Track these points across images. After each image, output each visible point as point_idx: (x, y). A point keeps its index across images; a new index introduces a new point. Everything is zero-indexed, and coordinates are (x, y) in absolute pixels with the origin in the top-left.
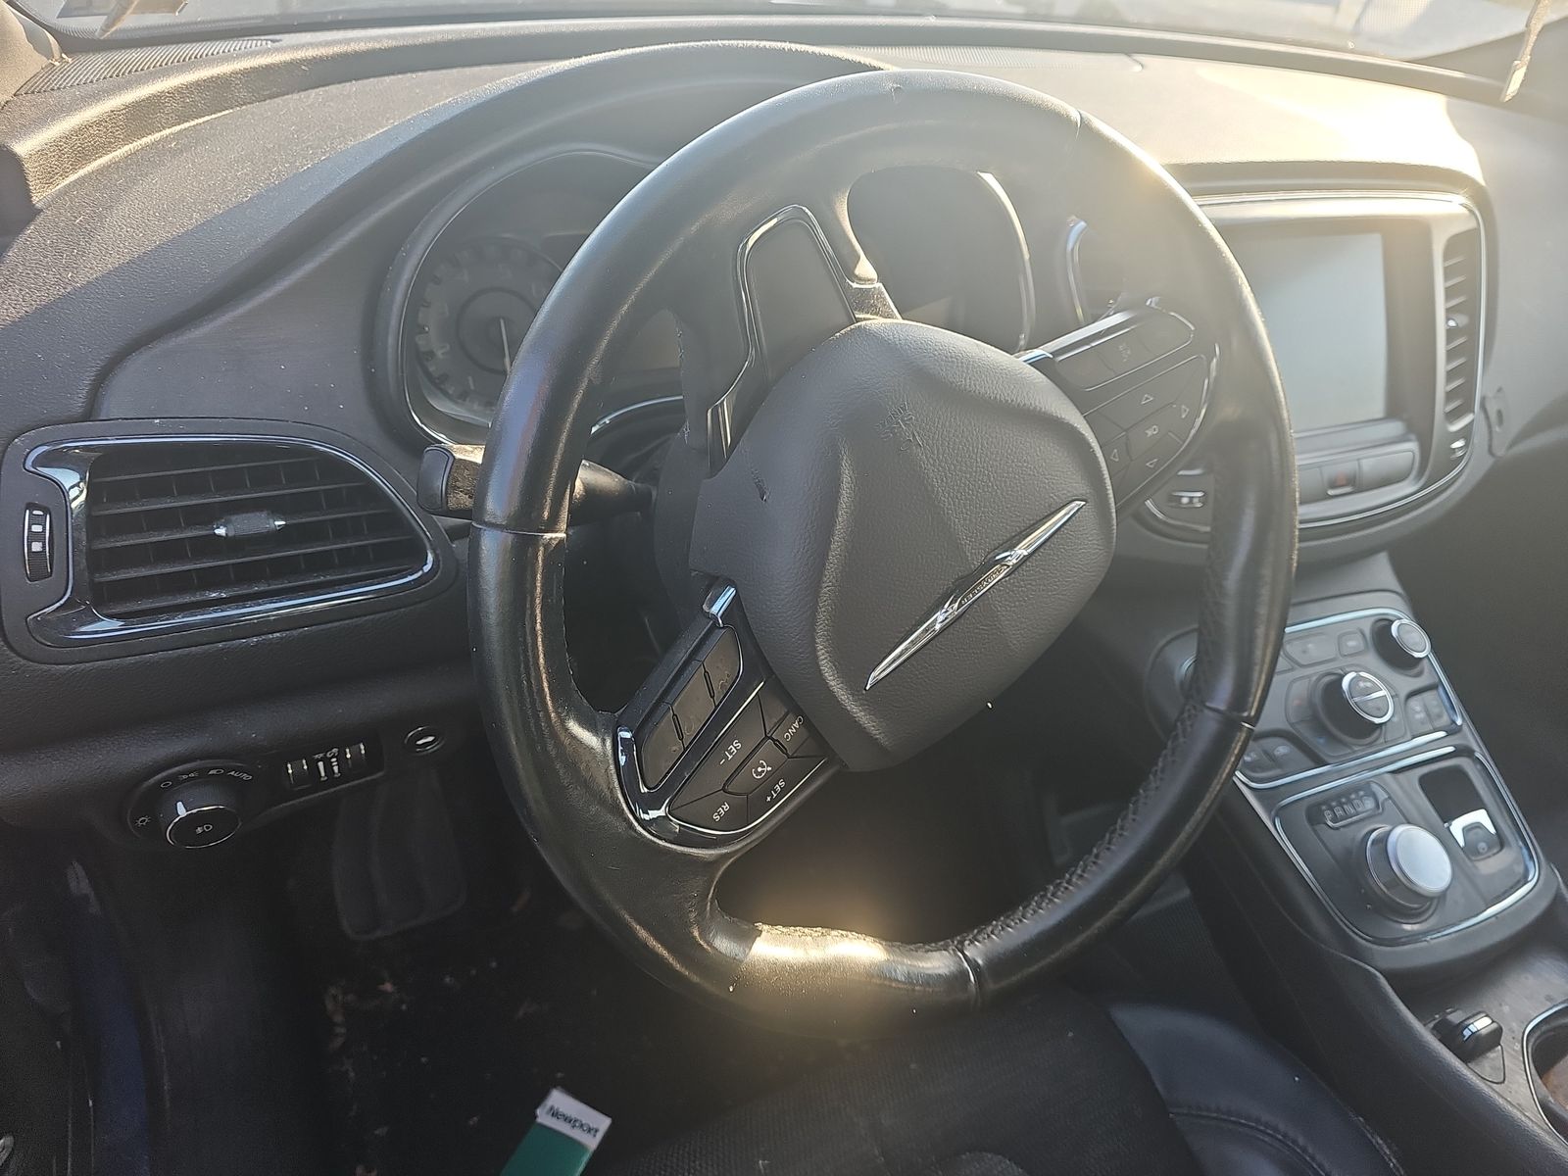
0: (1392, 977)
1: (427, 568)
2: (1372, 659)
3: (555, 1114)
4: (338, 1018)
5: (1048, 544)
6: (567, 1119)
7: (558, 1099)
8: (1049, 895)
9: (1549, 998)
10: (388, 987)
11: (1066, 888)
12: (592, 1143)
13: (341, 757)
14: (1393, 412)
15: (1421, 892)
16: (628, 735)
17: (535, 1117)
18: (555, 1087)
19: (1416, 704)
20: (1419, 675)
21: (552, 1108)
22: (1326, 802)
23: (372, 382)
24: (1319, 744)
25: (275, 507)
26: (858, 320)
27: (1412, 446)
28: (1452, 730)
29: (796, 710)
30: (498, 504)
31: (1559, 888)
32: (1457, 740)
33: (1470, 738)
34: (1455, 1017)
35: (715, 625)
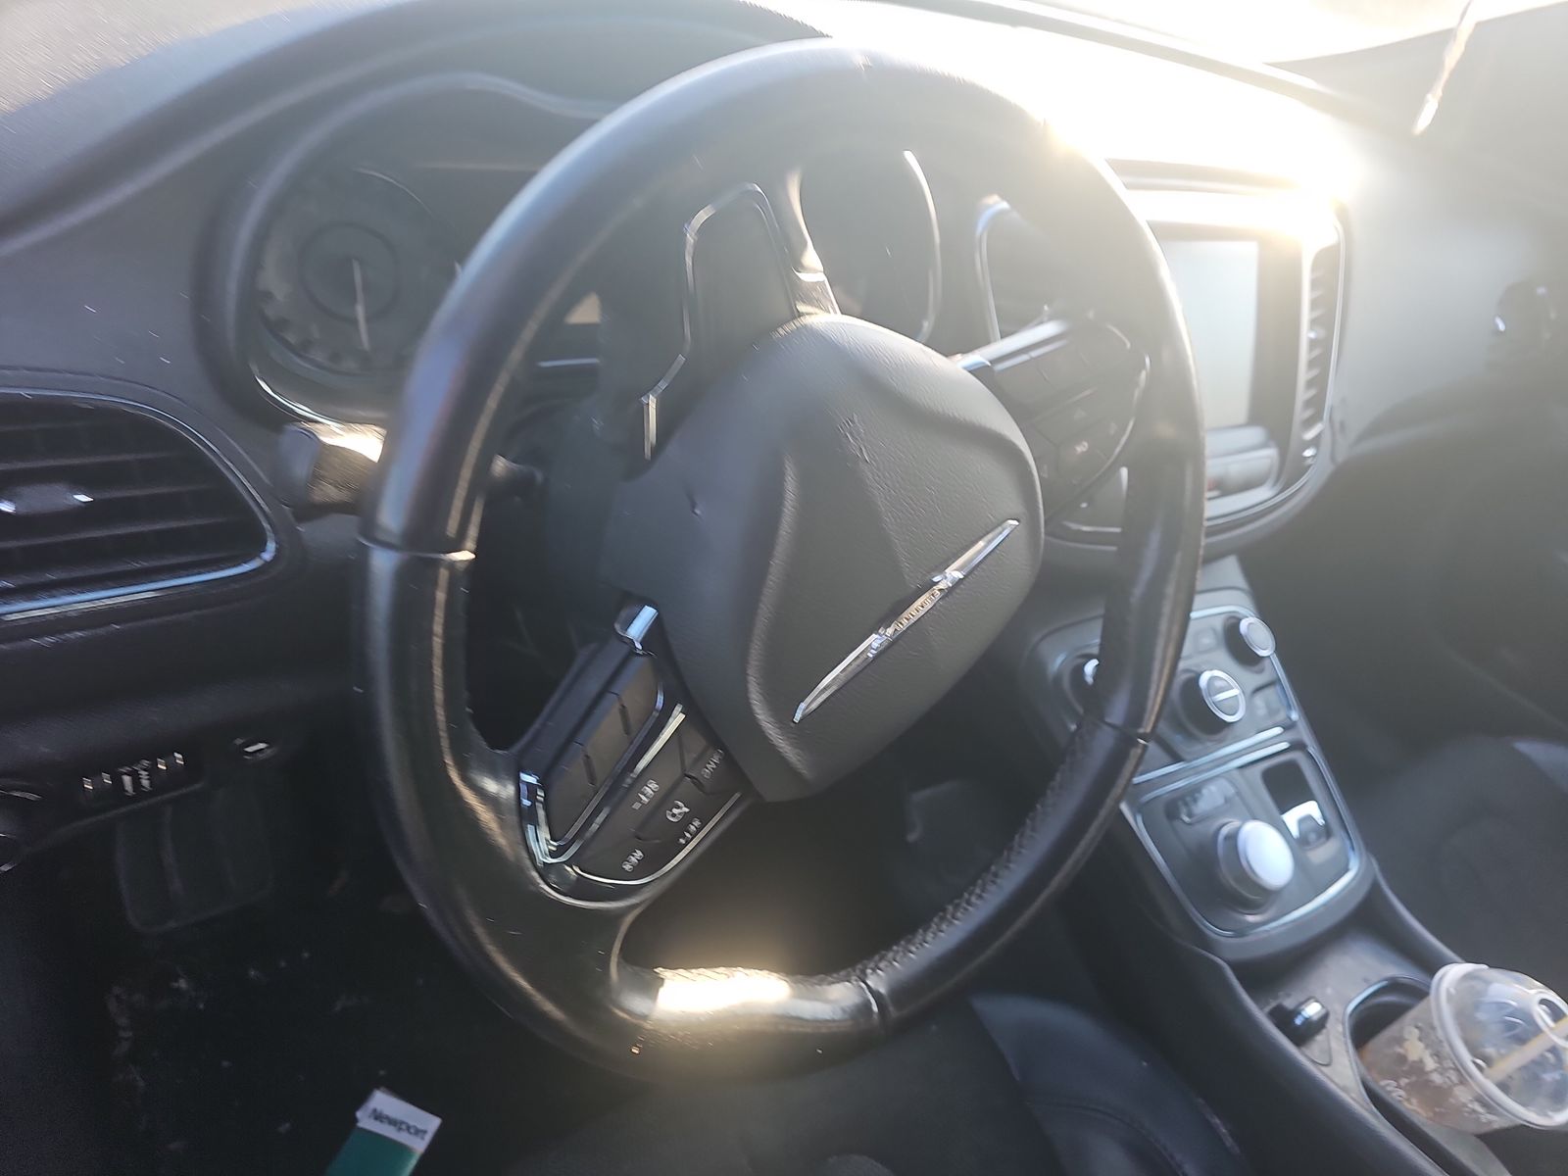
0: (1236, 967)
1: (267, 556)
2: (1223, 656)
3: (378, 1116)
4: (123, 1021)
5: (982, 566)
6: (393, 1122)
7: (382, 1100)
8: (949, 916)
9: (1366, 980)
10: (183, 984)
11: (966, 909)
12: (419, 1146)
13: (153, 771)
14: (1255, 418)
15: (1268, 887)
16: (532, 779)
17: (356, 1120)
18: (378, 1088)
19: (1259, 700)
20: (1261, 671)
21: (375, 1110)
22: (1182, 798)
23: (205, 335)
24: (1177, 740)
25: (78, 479)
26: (800, 314)
27: (1270, 454)
28: (1289, 727)
29: (715, 742)
30: (392, 516)
31: (1375, 876)
32: (1291, 735)
33: (1304, 734)
34: (1289, 1003)
35: (632, 652)
